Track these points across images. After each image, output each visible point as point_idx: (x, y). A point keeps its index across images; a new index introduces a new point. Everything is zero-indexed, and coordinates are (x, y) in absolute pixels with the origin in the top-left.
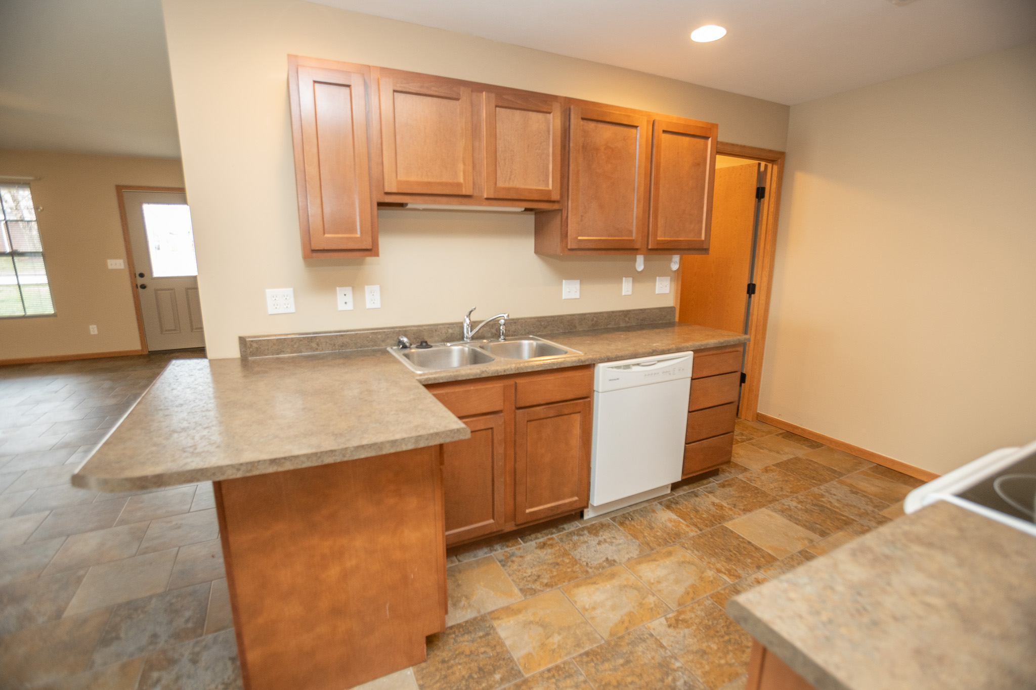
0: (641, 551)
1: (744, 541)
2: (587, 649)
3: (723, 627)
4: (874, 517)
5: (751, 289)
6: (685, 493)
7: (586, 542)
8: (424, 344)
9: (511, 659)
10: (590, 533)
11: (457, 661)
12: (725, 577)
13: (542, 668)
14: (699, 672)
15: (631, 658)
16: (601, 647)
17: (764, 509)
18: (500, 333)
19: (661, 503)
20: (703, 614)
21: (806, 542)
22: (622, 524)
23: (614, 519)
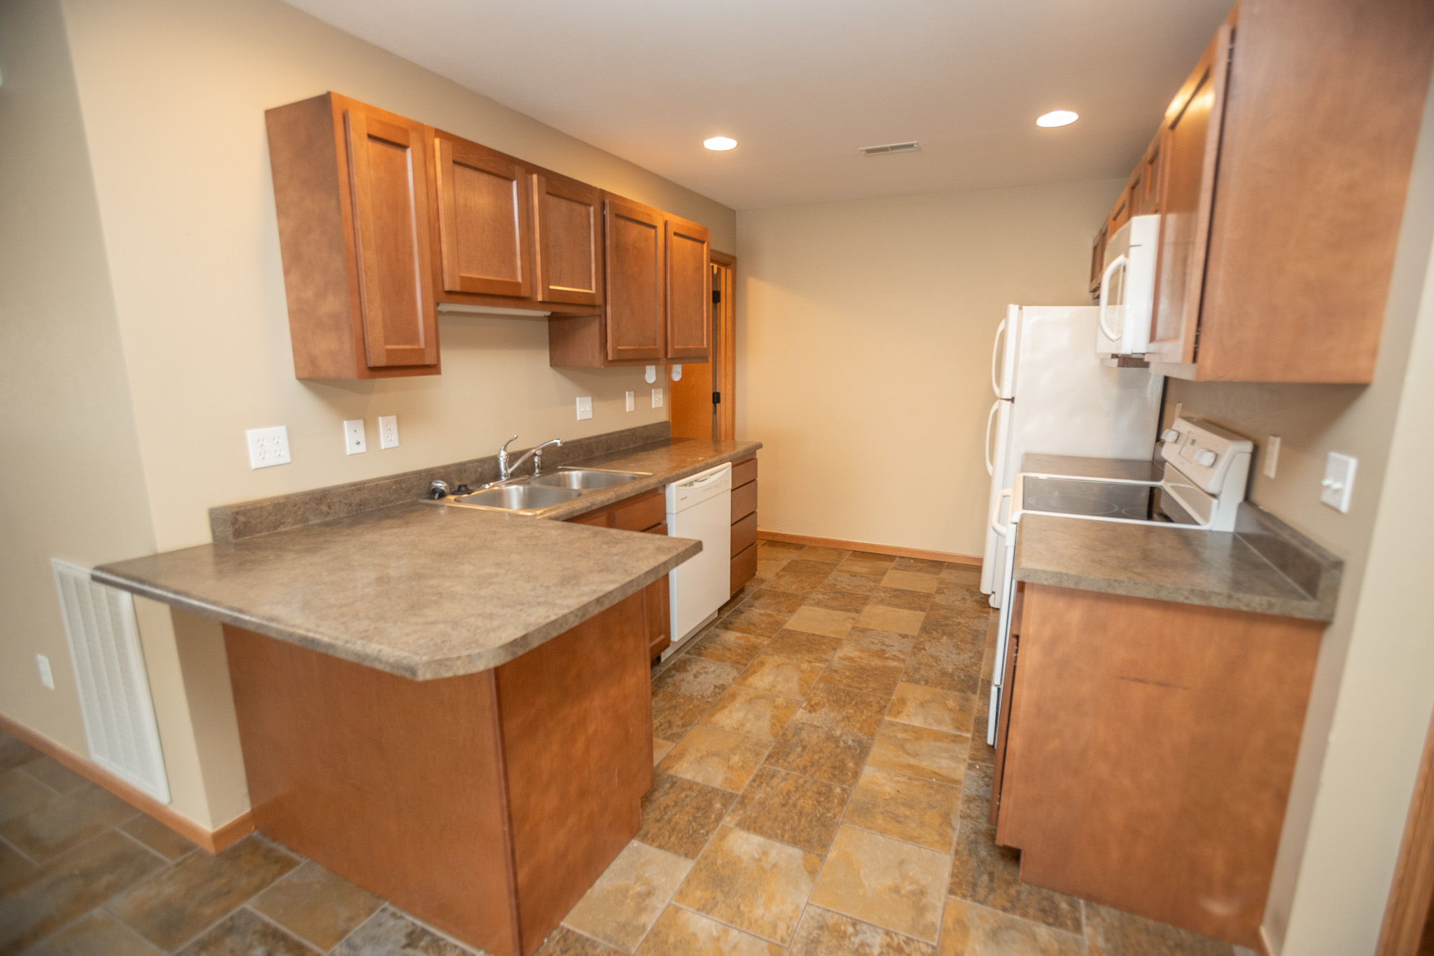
0: (738, 669)
1: (809, 635)
2: (767, 754)
3: (845, 696)
4: (879, 589)
5: (716, 398)
6: (730, 612)
7: (682, 680)
8: (463, 489)
9: (714, 790)
10: (678, 671)
11: (669, 813)
12: (818, 664)
13: (747, 782)
14: (856, 730)
15: (804, 744)
16: (775, 747)
17: (802, 607)
18: (534, 466)
19: (717, 627)
20: (825, 694)
21: (851, 621)
22: (700, 654)
23: (688, 653)
